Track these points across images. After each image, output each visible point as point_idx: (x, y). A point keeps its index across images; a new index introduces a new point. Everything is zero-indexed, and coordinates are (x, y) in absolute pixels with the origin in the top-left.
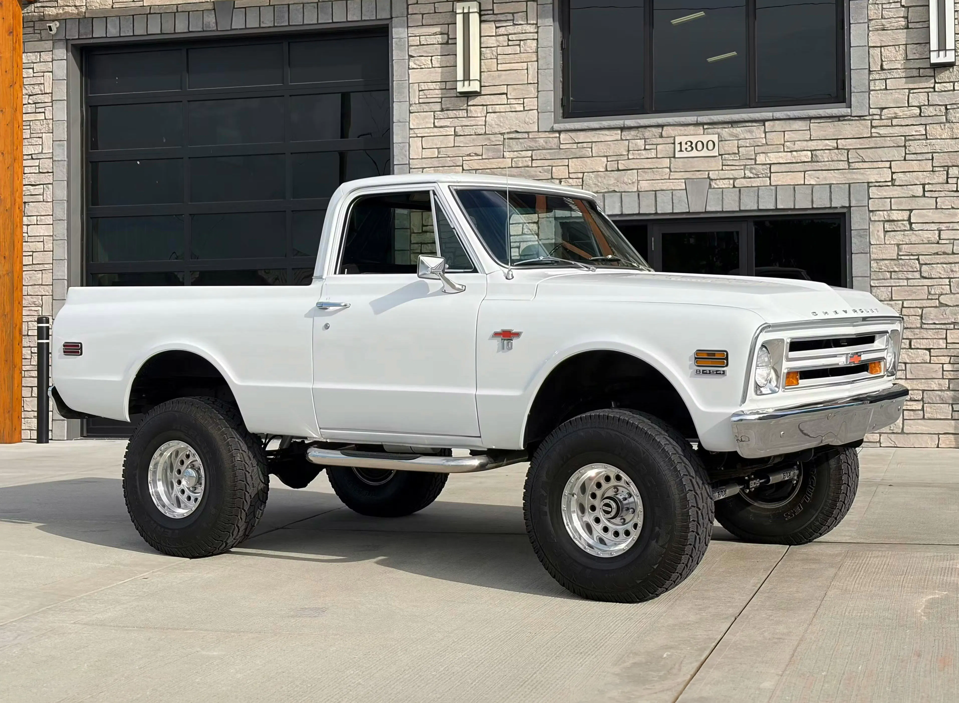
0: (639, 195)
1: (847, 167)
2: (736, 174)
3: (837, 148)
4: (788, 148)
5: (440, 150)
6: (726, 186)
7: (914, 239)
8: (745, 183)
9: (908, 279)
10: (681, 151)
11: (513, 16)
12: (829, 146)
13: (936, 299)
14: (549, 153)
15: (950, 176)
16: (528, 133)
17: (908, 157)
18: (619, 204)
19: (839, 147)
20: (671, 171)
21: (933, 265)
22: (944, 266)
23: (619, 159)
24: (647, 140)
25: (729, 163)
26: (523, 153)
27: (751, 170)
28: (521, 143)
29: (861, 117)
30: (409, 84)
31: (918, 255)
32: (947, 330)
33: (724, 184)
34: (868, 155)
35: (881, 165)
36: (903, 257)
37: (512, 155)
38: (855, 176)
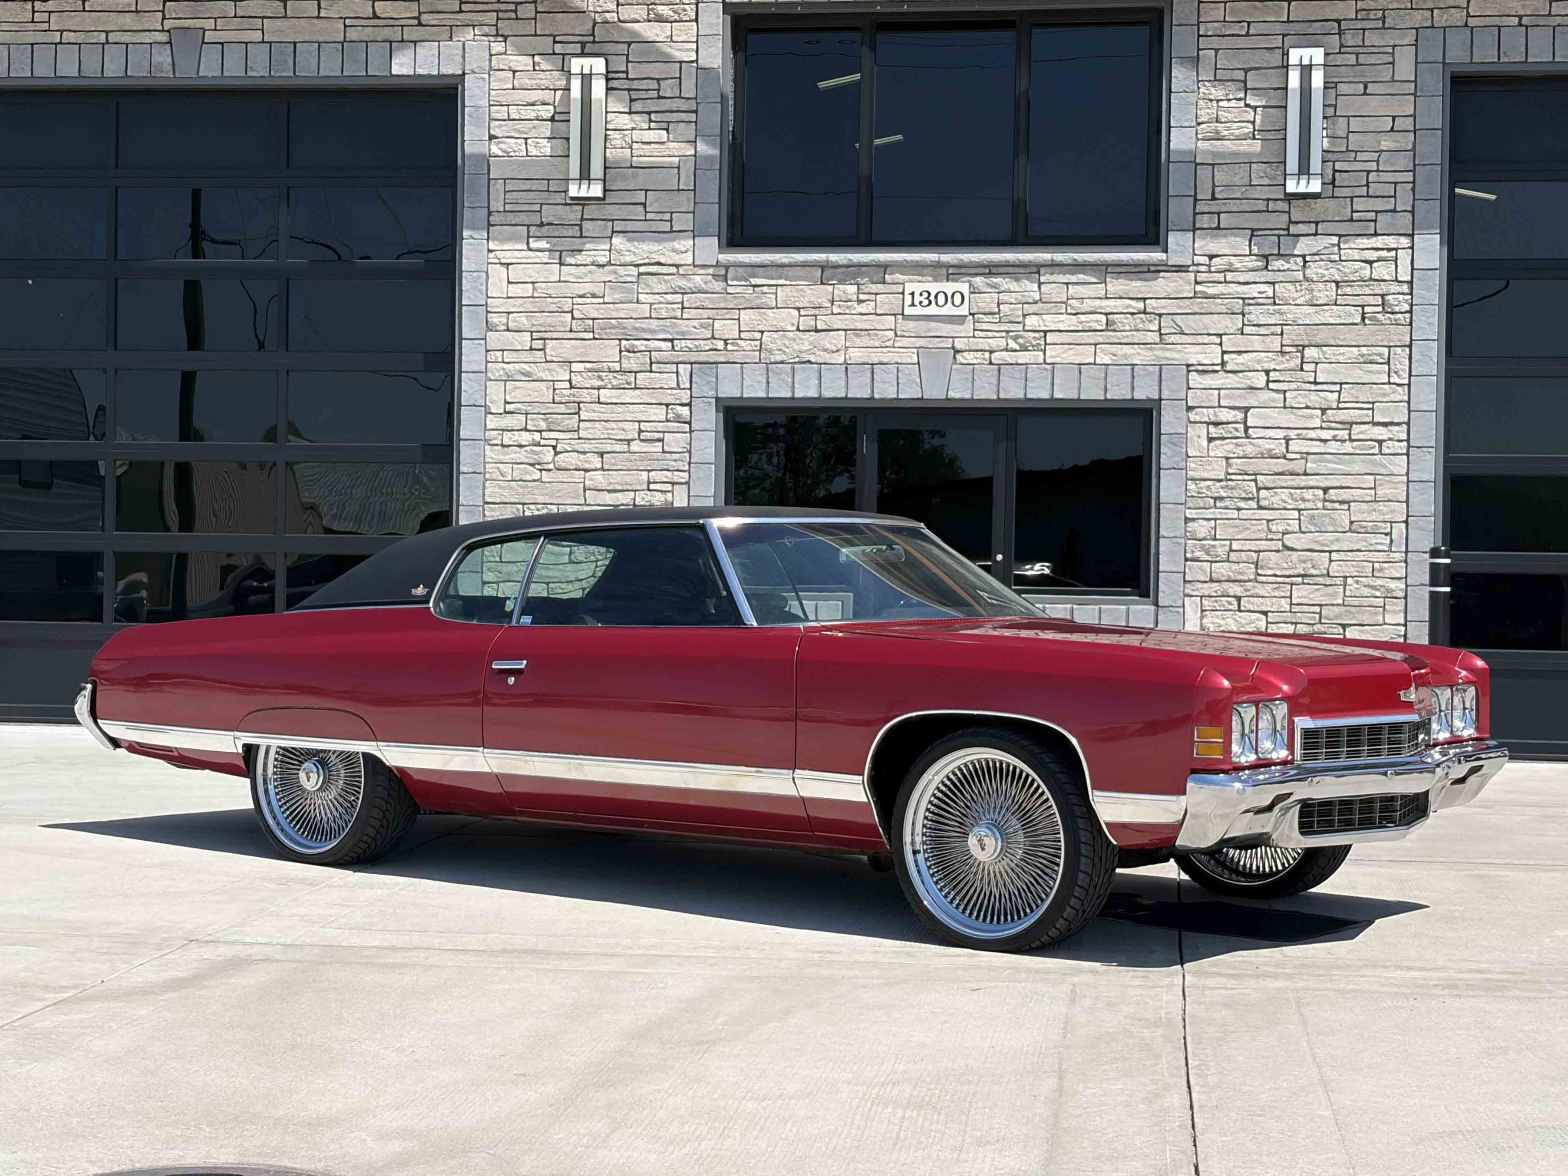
0: (846, 368)
1: (1158, 340)
2: (994, 343)
3: (1145, 312)
4: (1072, 308)
5: (536, 285)
6: (979, 361)
7: (1249, 450)
8: (1008, 359)
9: (1239, 509)
10: (913, 305)
11: (659, 84)
12: (1134, 308)
13: (1279, 540)
14: (709, 298)
15: (1305, 360)
16: (677, 266)
17: (1247, 330)
18: (817, 382)
19: (1148, 310)
20: (896, 335)
21: (1276, 490)
22: (1292, 491)
23: (817, 313)
24: (861, 286)
25: (985, 326)
26: (669, 297)
27: (1015, 339)
28: (665, 281)
29: (1181, 269)
30: (489, 179)
31: (1256, 474)
32: (1292, 584)
33: (976, 358)
34: (1189, 323)
35: (1207, 339)
36: (1233, 477)
37: (651, 298)
38: (1168, 354)
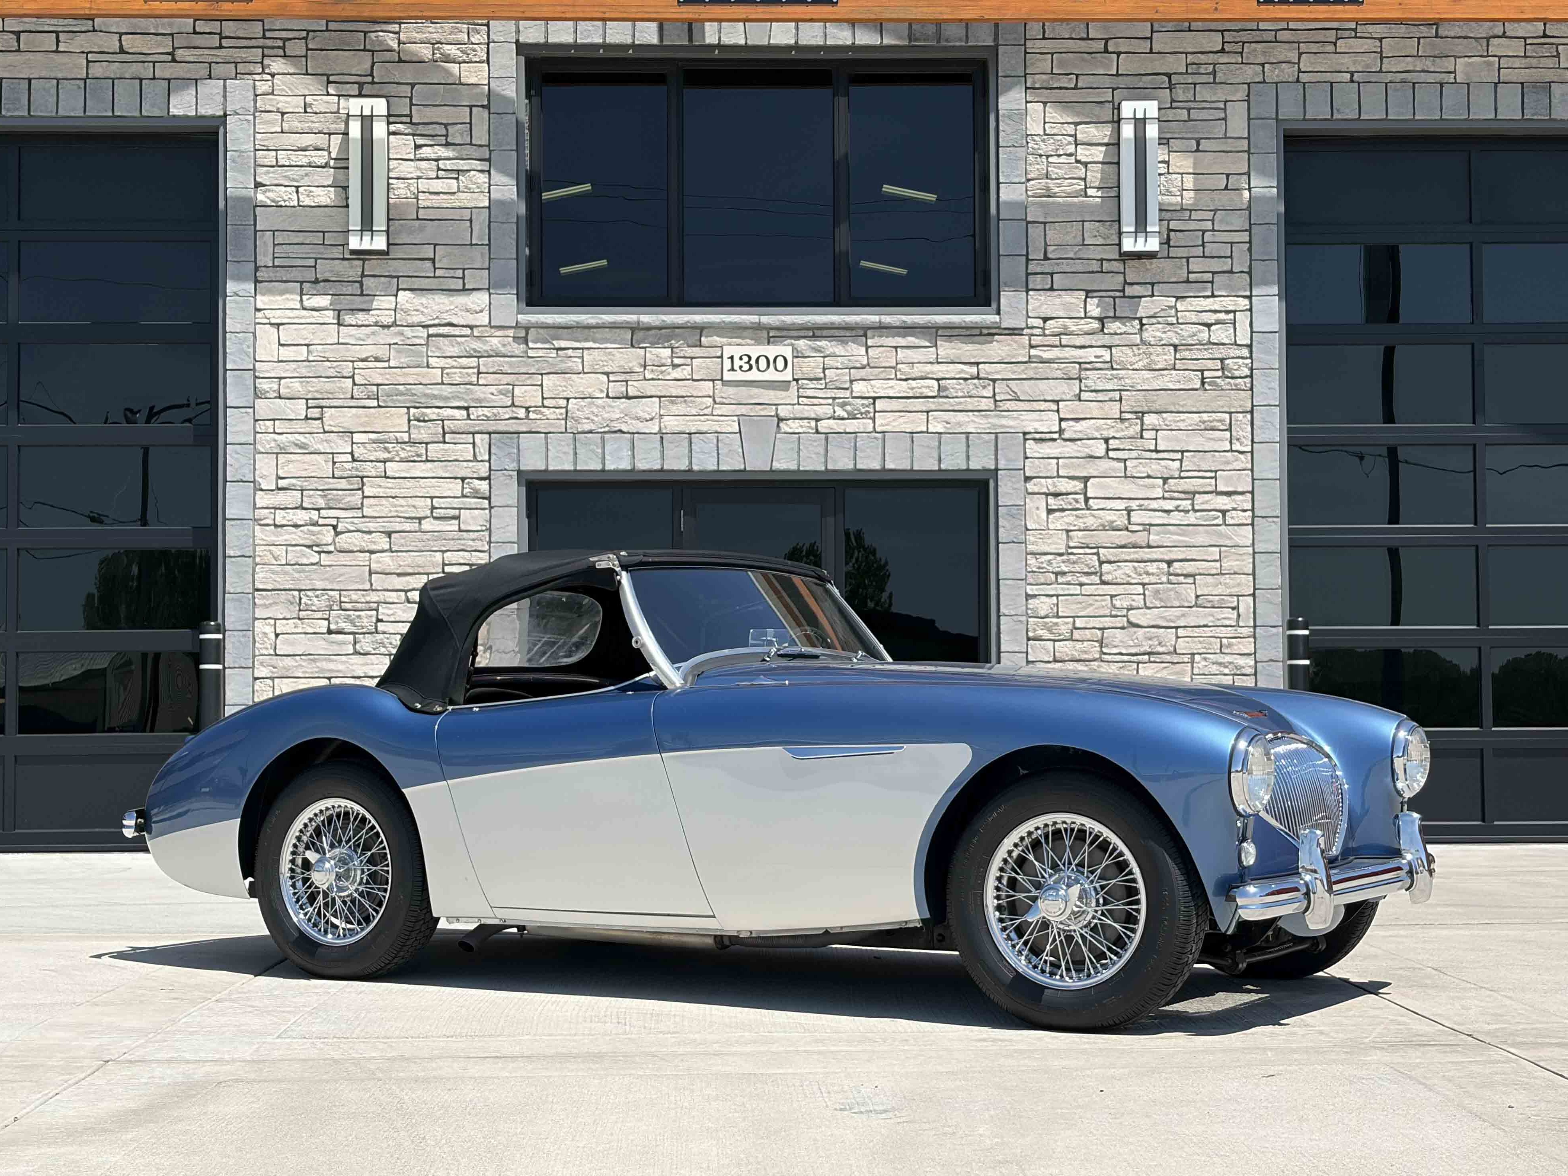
0: (662, 438)
1: (993, 407)
2: (821, 411)
3: (978, 378)
4: (903, 373)
5: (311, 347)
6: (804, 430)
7: (1091, 522)
8: (835, 427)
9: (1081, 585)
10: (732, 369)
11: (447, 130)
12: (966, 373)
13: (1124, 616)
14: (508, 362)
15: (1145, 427)
16: (471, 327)
17: (1084, 396)
18: (630, 453)
19: (981, 375)
20: (715, 402)
21: (1119, 564)
22: (1136, 564)
23: (628, 378)
24: (675, 350)
25: (810, 393)
26: (464, 361)
27: (843, 406)
28: (458, 343)
29: (1014, 332)
30: (256, 231)
31: (1098, 548)
32: (1138, 663)
33: (801, 426)
34: (1025, 389)
35: (1043, 406)
36: (1075, 551)
37: (442, 362)
38: (1004, 422)
